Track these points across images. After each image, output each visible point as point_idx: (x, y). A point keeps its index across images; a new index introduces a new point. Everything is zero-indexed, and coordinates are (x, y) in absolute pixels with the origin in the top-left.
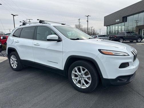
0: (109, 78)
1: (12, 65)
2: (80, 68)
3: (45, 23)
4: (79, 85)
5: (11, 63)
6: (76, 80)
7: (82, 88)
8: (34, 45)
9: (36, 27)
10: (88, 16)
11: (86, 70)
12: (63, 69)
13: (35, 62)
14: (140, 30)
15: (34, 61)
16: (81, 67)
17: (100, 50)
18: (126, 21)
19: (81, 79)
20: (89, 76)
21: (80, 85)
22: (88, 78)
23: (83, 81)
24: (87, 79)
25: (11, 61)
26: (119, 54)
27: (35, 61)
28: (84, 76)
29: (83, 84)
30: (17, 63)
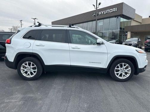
1: (24, 75)
4: (120, 78)
5: (22, 72)
7: (123, 78)
8: (72, 48)
9: (67, 31)
12: (106, 67)
16: (123, 64)
19: (122, 72)
20: (130, 68)
22: (128, 71)
23: (123, 74)
25: (22, 70)
27: (71, 65)
28: (125, 70)
29: (124, 76)
30: (36, 70)
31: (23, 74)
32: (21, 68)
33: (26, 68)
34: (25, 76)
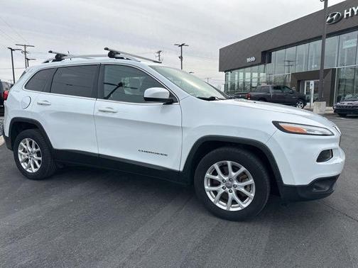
0: (296, 184)
1: (24, 165)
2: (227, 165)
3: (122, 58)
4: (222, 206)
5: (20, 160)
6: (216, 193)
7: (232, 209)
8: (100, 111)
9: (100, 67)
10: (183, 45)
11: (243, 169)
12: (181, 169)
13: (99, 155)
14: (299, 81)
15: (96, 152)
16: (229, 163)
17: (276, 124)
18: (270, 62)
19: (227, 189)
20: (251, 181)
21: (225, 204)
23: (232, 195)
24: (243, 190)
25: (21, 155)
26: (314, 131)
27: (100, 153)
28: (236, 183)
29: (234, 202)
30: (40, 159)
31: (22, 164)
32: (20, 151)
33: (26, 152)
34: (25, 168)
